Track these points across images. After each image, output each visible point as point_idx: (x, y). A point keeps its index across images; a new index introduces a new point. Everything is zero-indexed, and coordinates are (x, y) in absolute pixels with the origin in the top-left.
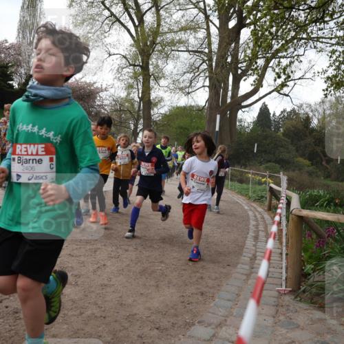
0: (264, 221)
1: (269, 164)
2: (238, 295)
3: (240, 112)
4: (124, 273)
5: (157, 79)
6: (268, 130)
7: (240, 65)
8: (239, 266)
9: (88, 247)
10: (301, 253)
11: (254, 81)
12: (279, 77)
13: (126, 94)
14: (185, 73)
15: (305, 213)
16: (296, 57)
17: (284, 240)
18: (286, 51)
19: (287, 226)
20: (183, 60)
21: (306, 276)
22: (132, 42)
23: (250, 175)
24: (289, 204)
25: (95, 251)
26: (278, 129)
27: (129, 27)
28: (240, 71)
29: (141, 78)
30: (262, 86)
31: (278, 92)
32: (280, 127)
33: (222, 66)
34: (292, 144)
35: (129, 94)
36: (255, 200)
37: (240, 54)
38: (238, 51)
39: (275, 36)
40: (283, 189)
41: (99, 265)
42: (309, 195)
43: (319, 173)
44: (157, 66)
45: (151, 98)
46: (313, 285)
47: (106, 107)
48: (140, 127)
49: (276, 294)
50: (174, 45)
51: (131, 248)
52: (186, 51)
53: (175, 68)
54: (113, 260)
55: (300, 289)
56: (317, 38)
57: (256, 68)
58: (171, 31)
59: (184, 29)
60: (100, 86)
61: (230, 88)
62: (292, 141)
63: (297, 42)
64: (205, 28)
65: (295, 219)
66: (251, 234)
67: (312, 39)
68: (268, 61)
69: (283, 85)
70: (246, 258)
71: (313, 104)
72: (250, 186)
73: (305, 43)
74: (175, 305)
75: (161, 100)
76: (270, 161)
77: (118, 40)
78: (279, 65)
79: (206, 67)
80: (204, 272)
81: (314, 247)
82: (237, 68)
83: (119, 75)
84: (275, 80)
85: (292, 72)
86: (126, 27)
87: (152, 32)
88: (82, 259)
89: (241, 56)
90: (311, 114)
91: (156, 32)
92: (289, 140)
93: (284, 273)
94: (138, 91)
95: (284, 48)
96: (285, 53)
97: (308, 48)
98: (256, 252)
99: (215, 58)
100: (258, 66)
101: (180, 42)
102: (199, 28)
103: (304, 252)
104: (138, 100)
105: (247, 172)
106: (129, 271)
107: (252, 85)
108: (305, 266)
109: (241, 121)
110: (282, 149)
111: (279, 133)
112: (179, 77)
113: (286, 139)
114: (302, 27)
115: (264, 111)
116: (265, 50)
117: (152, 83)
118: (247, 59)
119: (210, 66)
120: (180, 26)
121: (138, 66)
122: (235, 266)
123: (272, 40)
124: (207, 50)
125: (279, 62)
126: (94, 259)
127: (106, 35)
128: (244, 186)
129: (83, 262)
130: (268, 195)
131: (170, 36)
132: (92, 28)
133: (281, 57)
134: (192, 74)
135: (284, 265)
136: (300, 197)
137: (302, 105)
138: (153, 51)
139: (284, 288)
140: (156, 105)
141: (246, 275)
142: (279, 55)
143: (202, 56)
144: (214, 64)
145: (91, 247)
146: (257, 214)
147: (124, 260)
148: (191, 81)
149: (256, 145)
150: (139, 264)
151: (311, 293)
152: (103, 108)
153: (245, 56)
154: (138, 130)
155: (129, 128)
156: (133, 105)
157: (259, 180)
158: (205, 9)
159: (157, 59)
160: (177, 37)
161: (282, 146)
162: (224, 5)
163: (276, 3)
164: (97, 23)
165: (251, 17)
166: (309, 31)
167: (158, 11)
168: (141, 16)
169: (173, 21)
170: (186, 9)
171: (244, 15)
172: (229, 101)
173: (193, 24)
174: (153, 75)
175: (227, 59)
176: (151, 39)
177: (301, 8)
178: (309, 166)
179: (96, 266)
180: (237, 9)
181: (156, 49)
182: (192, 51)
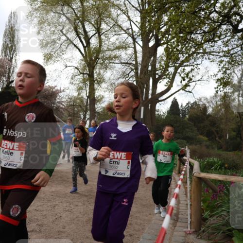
1: (179, 141)
4: (75, 222)
5: (99, 83)
6: (177, 116)
8: (158, 215)
9: (49, 204)
10: (201, 204)
11: (167, 83)
12: (184, 80)
13: (77, 93)
14: (119, 78)
15: (203, 175)
16: (196, 66)
17: (189, 195)
19: (191, 184)
20: (118, 69)
21: (205, 220)
22: (82, 58)
25: (54, 207)
26: (184, 116)
27: (79, 48)
28: (157, 76)
29: (88, 83)
30: (172, 86)
31: (184, 90)
32: (186, 114)
33: (145, 72)
34: (194, 126)
35: (79, 94)
37: (157, 65)
38: (156, 62)
39: (181, 52)
40: (188, 158)
41: (57, 217)
42: (207, 162)
43: (214, 146)
44: (100, 74)
45: (95, 97)
46: (209, 226)
47: (64, 103)
48: (88, 116)
49: (184, 234)
50: (112, 59)
51: (80, 204)
52: (120, 63)
53: (112, 75)
54: (68, 213)
55: (201, 229)
56: (210, 52)
57: (168, 74)
58: (109, 50)
59: (118, 48)
60: (59, 89)
61: (151, 88)
62: (194, 124)
63: (197, 55)
64: (133, 47)
65: (196, 179)
67: (206, 53)
68: (176, 69)
69: (187, 85)
71: (209, 98)
73: (202, 56)
75: (103, 97)
76: (179, 138)
77: (72, 56)
78: (184, 71)
79: (134, 74)
81: (210, 199)
82: (155, 74)
83: (73, 81)
84: (181, 82)
85: (193, 76)
86: (77, 47)
87: (95, 51)
88: (45, 213)
89: (158, 66)
90: (207, 105)
91: (99, 50)
93: (189, 217)
94: (86, 91)
95: (187, 60)
96: (188, 63)
97: (204, 59)
99: (140, 68)
100: (169, 73)
101: (115, 57)
102: (129, 47)
103: (203, 203)
104: (86, 98)
106: (79, 220)
108: (204, 213)
109: (158, 111)
110: (187, 130)
111: (185, 119)
112: (115, 81)
113: (190, 123)
114: (199, 45)
115: (175, 104)
116: (174, 62)
117: (96, 86)
119: (136, 73)
120: (115, 46)
121: (86, 74)
123: (178, 54)
124: (134, 63)
125: (184, 69)
126: (53, 213)
129: (45, 215)
130: (178, 163)
131: (108, 53)
132: (54, 49)
133: (185, 66)
134: (124, 79)
135: (189, 213)
136: (200, 164)
137: (200, 100)
138: (97, 63)
139: (189, 229)
140: (99, 101)
141: (162, 220)
142: (185, 64)
143: (131, 66)
144: (139, 72)
145: (51, 204)
147: (75, 212)
150: (86, 215)
151: (208, 233)
152: (62, 104)
153: (161, 66)
154: (86, 119)
155: (80, 117)
156: (82, 101)
158: (132, 34)
159: (99, 69)
160: (113, 54)
161: (188, 128)
162: (145, 31)
163: (180, 29)
164: (57, 45)
165: (164, 39)
166: (204, 48)
167: (100, 36)
168: (88, 39)
169: (110, 43)
170: (119, 34)
171: (159, 38)
172: (150, 97)
173: (124, 44)
174: (96, 80)
175: (148, 68)
176: (95, 55)
177: (198, 32)
178: (207, 141)
179: (54, 218)
180: (154, 34)
181: (99, 62)
182: (124, 63)
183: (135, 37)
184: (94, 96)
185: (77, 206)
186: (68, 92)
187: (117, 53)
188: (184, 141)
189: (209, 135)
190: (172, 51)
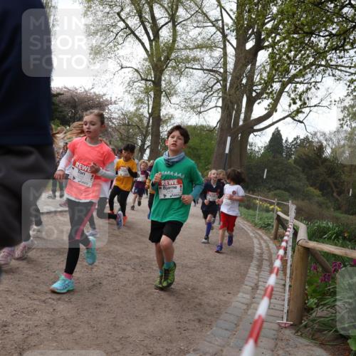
0: (269, 250)
1: (278, 191)
2: (237, 325)
3: (252, 135)
4: (120, 294)
5: (168, 96)
6: (279, 156)
7: (255, 88)
8: (240, 295)
10: (305, 286)
11: (269, 106)
12: (295, 103)
13: (135, 108)
14: (198, 91)
15: (312, 244)
16: (313, 84)
17: (288, 271)
18: (303, 76)
19: (292, 256)
20: (197, 78)
21: (308, 310)
22: (146, 56)
23: (258, 202)
24: (295, 234)
26: (289, 156)
27: (143, 41)
28: (254, 94)
29: (152, 94)
30: (276, 111)
31: (293, 118)
32: (292, 154)
33: (237, 87)
34: (303, 172)
35: (138, 109)
36: (261, 228)
37: (255, 77)
38: (254, 73)
39: (292, 61)
40: (291, 218)
41: (95, 283)
42: (318, 226)
43: (330, 204)
44: (170, 82)
45: (161, 115)
46: (315, 320)
47: (114, 121)
48: (148, 143)
49: (276, 327)
50: (189, 62)
51: (129, 268)
52: (201, 69)
53: (188, 85)
54: (110, 279)
55: (302, 323)
56: (336, 65)
57: (271, 92)
58: (186, 48)
59: (200, 47)
60: (109, 99)
61: (243, 110)
62: (303, 169)
63: (316, 68)
64: (222, 47)
65: (302, 249)
66: (255, 263)
67: (330, 66)
68: (284, 86)
69: (298, 111)
70: (247, 286)
71: (327, 132)
72: (257, 212)
73: (324, 70)
74: (170, 330)
75: (171, 117)
76: (279, 188)
77: (132, 53)
78: (295, 91)
79: (220, 87)
80: (203, 297)
81: (320, 281)
82: (251, 91)
83: (130, 89)
84: (290, 106)
85: (308, 99)
86: (140, 41)
87: (166, 47)
89: (257, 78)
90: (325, 143)
91: (171, 48)
92: (300, 169)
93: (286, 305)
94: (149, 106)
95: (301, 74)
96: (302, 79)
97: (327, 75)
98: (259, 281)
99: (229, 79)
100: (273, 90)
101: (195, 59)
102: (215, 47)
103: (308, 285)
104: (148, 116)
105: (255, 199)
106: (126, 291)
107: (266, 109)
108: (308, 300)
109: (251, 145)
110: (292, 177)
111: (290, 161)
112: (191, 95)
113: (298, 167)
114: (320, 54)
115: (277, 137)
116: (282, 75)
117: (163, 99)
118: (263, 82)
119: (224, 86)
120: (196, 44)
121: (149, 80)
122: (235, 294)
123: (289, 64)
124: (222, 70)
125: (296, 88)
126: (90, 276)
127: (119, 46)
128: (251, 212)
130: (275, 223)
131: (185, 53)
132: (106, 39)
133: (297, 83)
134: (205, 94)
135: (287, 297)
136: (308, 228)
137: (315, 134)
138: (166, 67)
139: (285, 321)
140: (166, 122)
141: (247, 304)
142: (296, 80)
143: (217, 75)
144: (228, 84)
146: (262, 242)
147: (121, 279)
148: (204, 100)
149: (266, 171)
150: (136, 285)
151: (312, 329)
152: (111, 121)
153: (261, 79)
154: (146, 146)
155: (136, 143)
156: (141, 120)
157: (267, 207)
158: (223, 28)
159: (170, 75)
160: (192, 54)
161: (292, 174)
162: (243, 26)
163: (296, 27)
164: (111, 34)
165: (270, 40)
166: (328, 58)
167: (174, 26)
168: (156, 30)
169: (189, 37)
170: (204, 27)
171: (262, 37)
172: (241, 123)
173: (210, 42)
174: (164, 91)
175: (242, 80)
176: (165, 54)
177: (321, 34)
178: (319, 196)
179: (91, 284)
180: (255, 30)
181: (170, 64)
182: (207, 70)
183: (227, 32)
184: (160, 113)
185: (124, 270)
186: (121, 104)
187: (198, 53)
188: (286, 193)
189: (323, 187)
190: (280, 58)
